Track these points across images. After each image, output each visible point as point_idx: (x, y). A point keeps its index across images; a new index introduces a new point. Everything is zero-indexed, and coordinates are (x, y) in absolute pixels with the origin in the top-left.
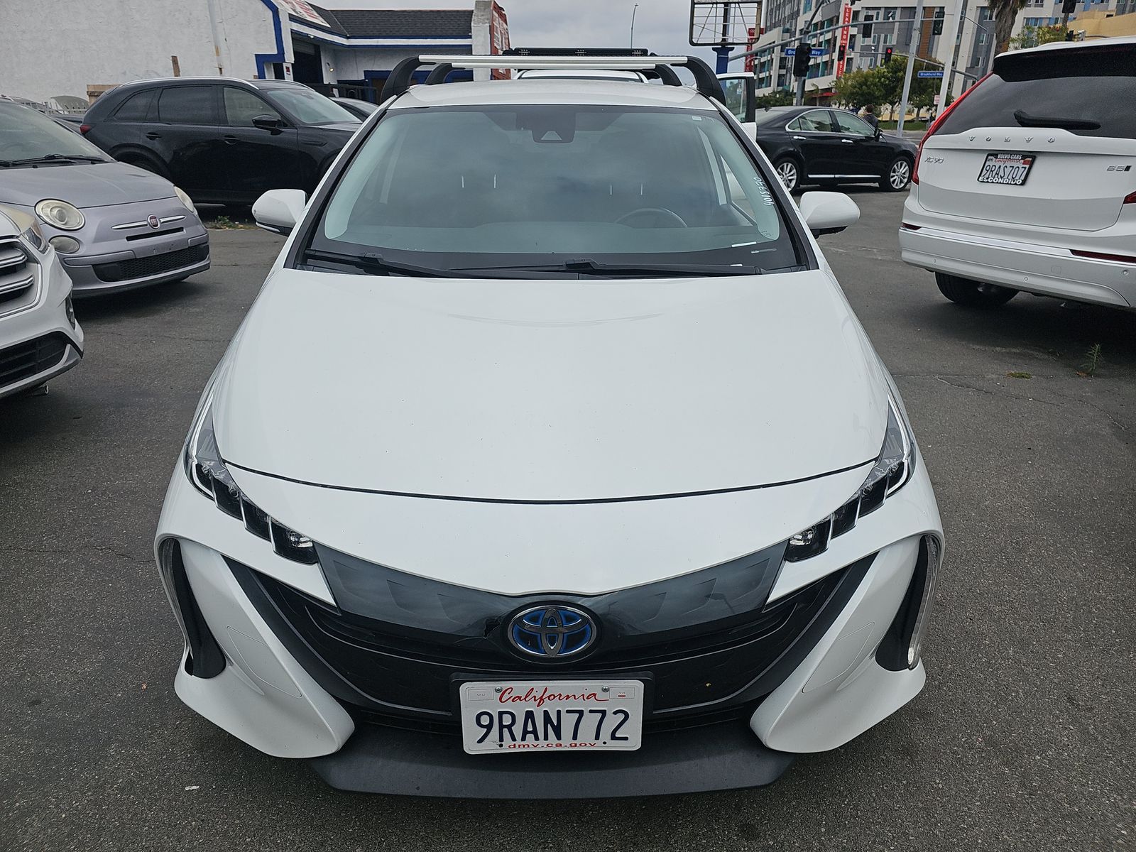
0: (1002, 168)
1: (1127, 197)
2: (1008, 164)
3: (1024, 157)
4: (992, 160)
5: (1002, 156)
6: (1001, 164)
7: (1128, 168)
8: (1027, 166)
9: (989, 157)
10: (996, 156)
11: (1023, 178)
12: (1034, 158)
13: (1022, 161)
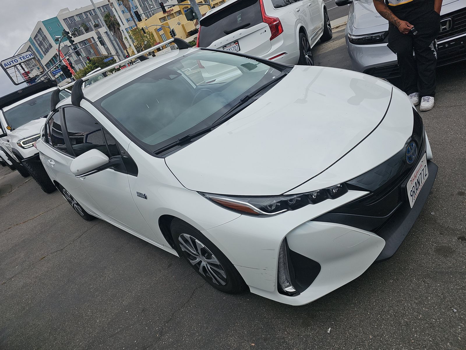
0: (230, 49)
1: (270, 39)
2: (231, 47)
3: (235, 43)
4: (225, 48)
5: (228, 46)
6: (229, 48)
7: (265, 31)
8: (238, 45)
9: (224, 48)
10: (226, 47)
11: (238, 48)
12: (238, 41)
13: (235, 44)
